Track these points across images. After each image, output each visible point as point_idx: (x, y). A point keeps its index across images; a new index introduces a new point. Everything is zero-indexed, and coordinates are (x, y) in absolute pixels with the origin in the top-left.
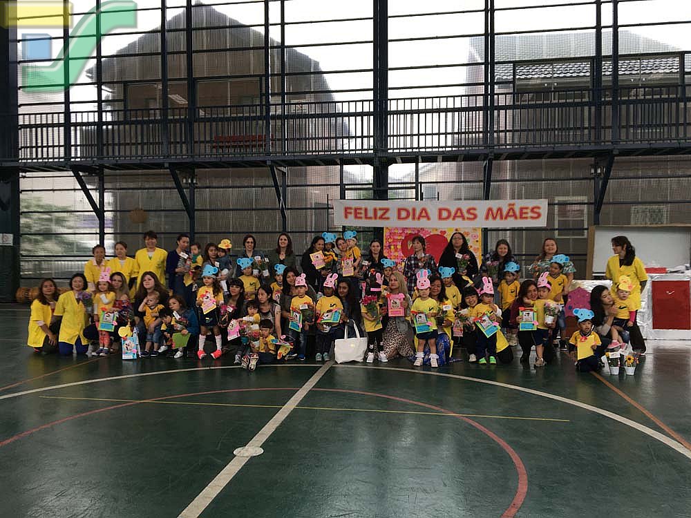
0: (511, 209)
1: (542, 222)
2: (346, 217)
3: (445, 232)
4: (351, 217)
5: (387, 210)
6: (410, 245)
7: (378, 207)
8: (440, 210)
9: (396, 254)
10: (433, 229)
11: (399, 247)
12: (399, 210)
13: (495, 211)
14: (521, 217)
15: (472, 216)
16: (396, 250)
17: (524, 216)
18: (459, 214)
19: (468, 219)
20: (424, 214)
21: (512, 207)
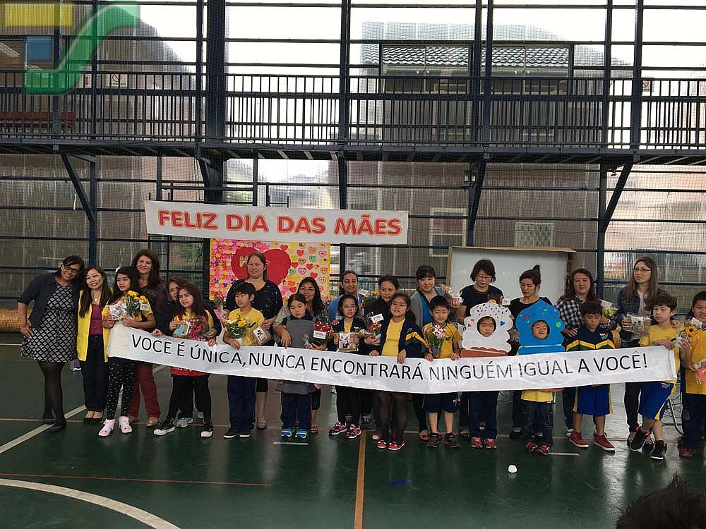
0: (366, 222)
1: (402, 239)
2: (162, 223)
3: (287, 247)
4: (168, 223)
5: (213, 216)
6: (243, 262)
7: (202, 212)
8: (281, 219)
9: (226, 273)
10: (273, 242)
11: (229, 264)
12: (229, 217)
13: (346, 223)
14: (378, 232)
15: (318, 229)
16: (225, 268)
17: (381, 230)
18: (303, 225)
19: (315, 231)
20: (261, 223)
21: (366, 218)
